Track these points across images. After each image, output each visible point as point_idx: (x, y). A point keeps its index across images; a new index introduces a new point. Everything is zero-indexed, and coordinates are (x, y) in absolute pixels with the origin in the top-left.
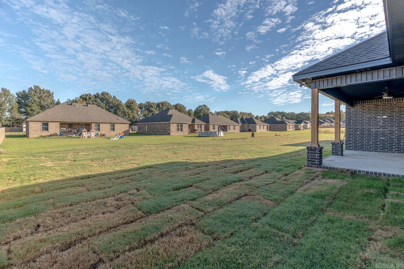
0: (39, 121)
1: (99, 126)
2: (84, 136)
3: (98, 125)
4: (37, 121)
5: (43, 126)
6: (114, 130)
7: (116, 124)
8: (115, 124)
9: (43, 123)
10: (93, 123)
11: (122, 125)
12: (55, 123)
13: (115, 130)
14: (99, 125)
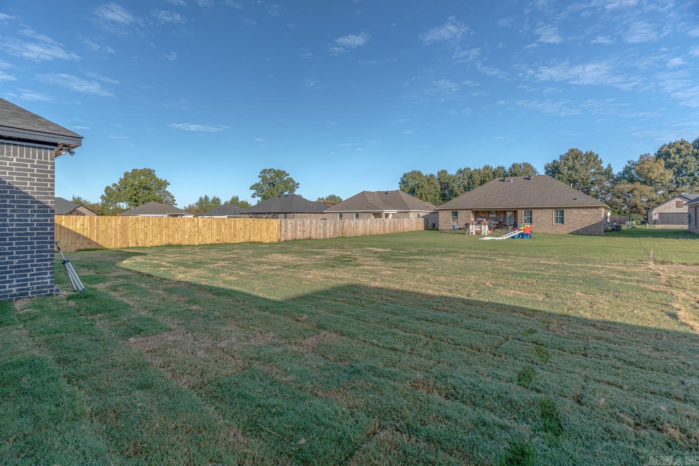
0: (448, 210)
1: (531, 215)
2: (471, 231)
3: (529, 211)
4: (446, 210)
5: (453, 216)
6: (563, 223)
7: (569, 210)
8: (565, 210)
9: (453, 212)
10: (520, 209)
11: (584, 212)
12: (465, 212)
13: (565, 222)
14: (531, 212)
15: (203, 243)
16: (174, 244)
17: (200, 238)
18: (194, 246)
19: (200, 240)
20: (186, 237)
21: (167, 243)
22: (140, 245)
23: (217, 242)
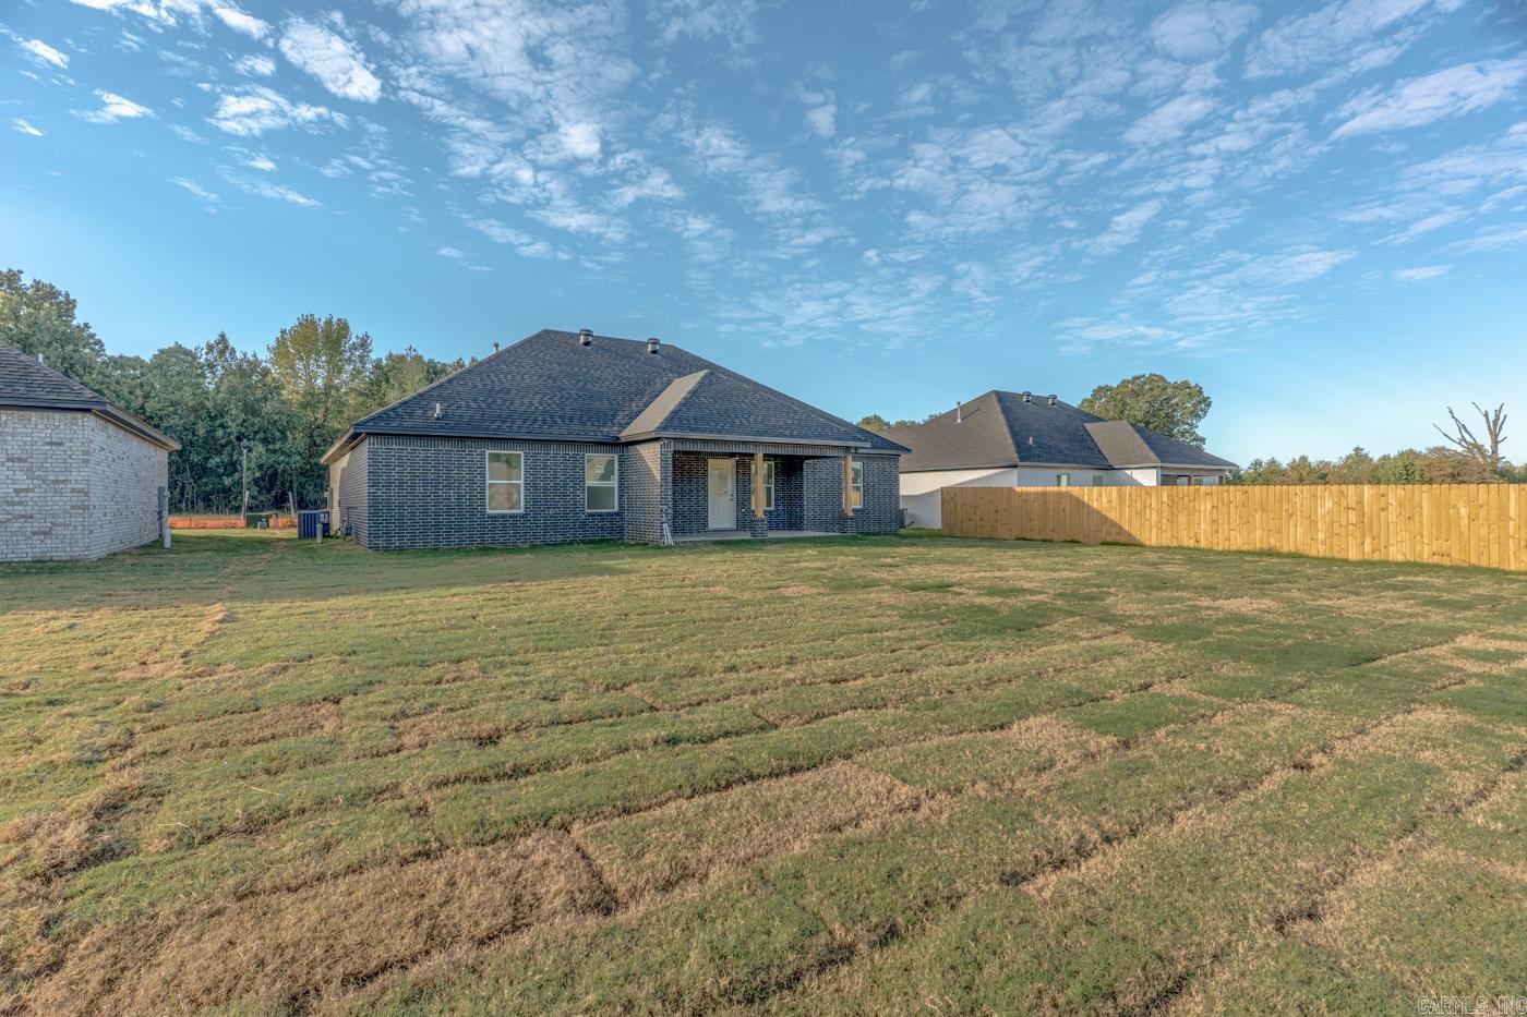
15: (1376, 557)
16: (1285, 549)
17: (1368, 541)
18: (1346, 561)
19: (1367, 548)
20: (1321, 536)
21: (1265, 547)
22: (1203, 544)
23: (1437, 560)
